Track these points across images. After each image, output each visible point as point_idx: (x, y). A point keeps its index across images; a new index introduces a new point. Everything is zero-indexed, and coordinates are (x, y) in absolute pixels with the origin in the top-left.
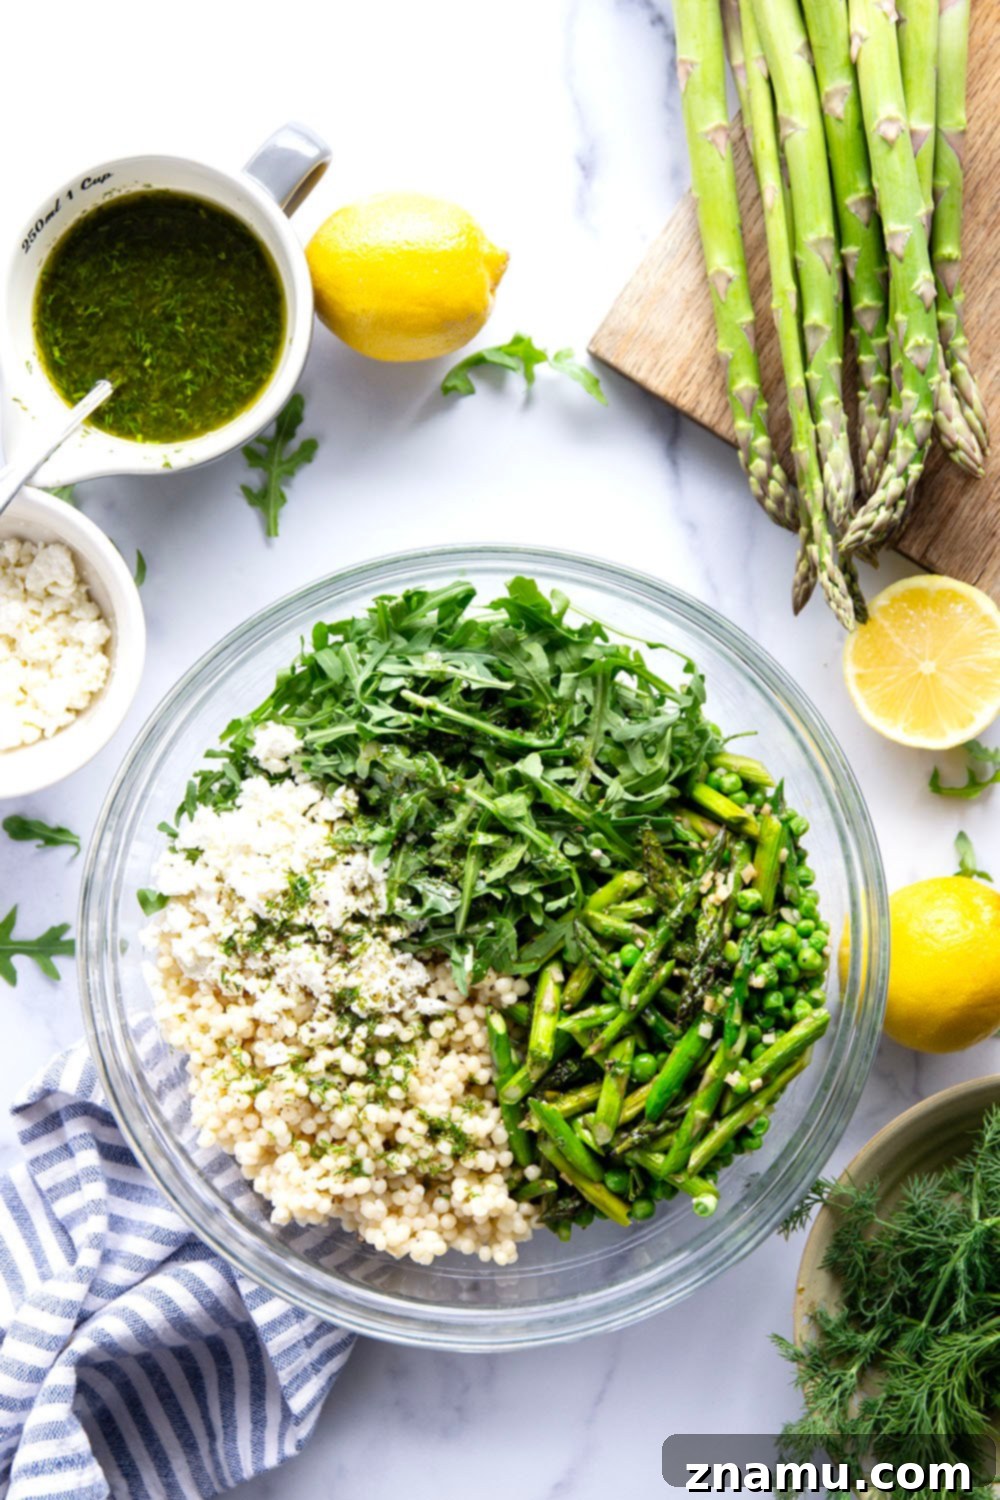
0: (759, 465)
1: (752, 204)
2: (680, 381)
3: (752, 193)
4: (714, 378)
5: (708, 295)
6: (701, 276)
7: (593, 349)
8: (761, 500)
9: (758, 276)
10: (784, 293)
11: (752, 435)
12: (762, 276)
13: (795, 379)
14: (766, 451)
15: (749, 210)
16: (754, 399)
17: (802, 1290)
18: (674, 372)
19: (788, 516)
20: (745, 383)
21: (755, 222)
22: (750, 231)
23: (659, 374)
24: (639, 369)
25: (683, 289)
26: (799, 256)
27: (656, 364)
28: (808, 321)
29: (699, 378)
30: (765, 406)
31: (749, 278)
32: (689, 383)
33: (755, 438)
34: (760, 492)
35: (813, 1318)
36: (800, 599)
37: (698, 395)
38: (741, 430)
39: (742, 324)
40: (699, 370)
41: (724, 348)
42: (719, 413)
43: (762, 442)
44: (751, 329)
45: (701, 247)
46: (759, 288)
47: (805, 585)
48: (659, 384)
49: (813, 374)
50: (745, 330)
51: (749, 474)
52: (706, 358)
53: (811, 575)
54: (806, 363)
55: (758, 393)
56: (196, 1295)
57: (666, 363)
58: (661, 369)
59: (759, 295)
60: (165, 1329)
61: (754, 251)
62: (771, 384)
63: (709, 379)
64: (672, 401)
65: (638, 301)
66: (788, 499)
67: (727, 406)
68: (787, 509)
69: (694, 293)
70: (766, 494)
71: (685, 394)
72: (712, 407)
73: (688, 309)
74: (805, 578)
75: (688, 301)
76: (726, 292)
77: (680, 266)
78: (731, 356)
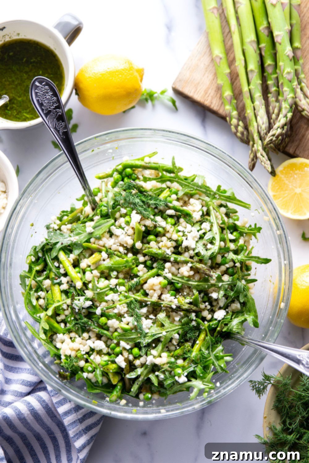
0: (234, 121)
1: (227, 35)
2: (205, 95)
3: (227, 31)
4: (217, 94)
5: (214, 65)
6: (211, 59)
7: (174, 86)
8: (235, 134)
9: (231, 59)
10: (240, 60)
11: (231, 111)
12: (232, 59)
13: (245, 89)
14: (236, 116)
15: (226, 36)
16: (231, 98)
17: (266, 417)
18: (203, 93)
19: (245, 138)
20: (228, 93)
21: (229, 41)
22: (227, 44)
23: (197, 94)
24: (190, 93)
25: (205, 64)
26: (245, 47)
27: (196, 90)
28: (249, 69)
29: (212, 94)
30: (235, 101)
31: (228, 59)
32: (208, 96)
33: (232, 112)
34: (235, 131)
35: (270, 428)
36: (251, 167)
37: (212, 100)
38: (227, 109)
39: (226, 73)
40: (212, 92)
41: (220, 82)
42: (219, 106)
43: (235, 113)
44: (229, 75)
45: (210, 50)
46: (231, 63)
47: (253, 162)
48: (198, 97)
49: (252, 87)
50: (227, 75)
51: (231, 125)
52: (214, 87)
53: (255, 158)
54: (249, 83)
55: (233, 97)
56: (39, 401)
57: (200, 89)
58: (198, 92)
59: (231, 65)
60: (27, 414)
61: (229, 50)
62: (237, 95)
63: (215, 94)
64: (202, 103)
65: (189, 69)
66: (245, 133)
67: (222, 103)
68: (245, 136)
69: (209, 66)
70: (237, 131)
71: (207, 100)
72: (217, 104)
73: (206, 71)
74: (253, 160)
75: (206, 68)
76: (220, 62)
77: (203, 56)
78: (222, 84)
